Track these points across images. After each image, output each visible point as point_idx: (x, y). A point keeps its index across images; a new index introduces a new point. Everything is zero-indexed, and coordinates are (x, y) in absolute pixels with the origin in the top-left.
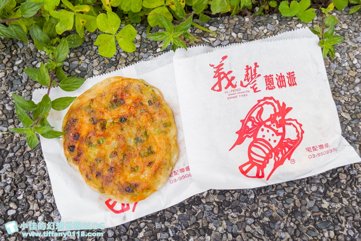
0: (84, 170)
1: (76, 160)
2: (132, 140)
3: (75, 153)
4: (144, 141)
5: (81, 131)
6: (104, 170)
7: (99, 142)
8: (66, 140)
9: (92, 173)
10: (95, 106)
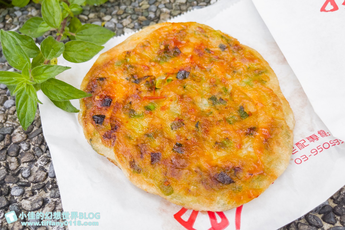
0: (124, 152)
1: (108, 137)
2: (205, 101)
3: (107, 126)
4: (227, 100)
5: (115, 93)
6: (165, 149)
7: (147, 108)
8: (87, 108)
9: (142, 157)
10: (134, 59)
